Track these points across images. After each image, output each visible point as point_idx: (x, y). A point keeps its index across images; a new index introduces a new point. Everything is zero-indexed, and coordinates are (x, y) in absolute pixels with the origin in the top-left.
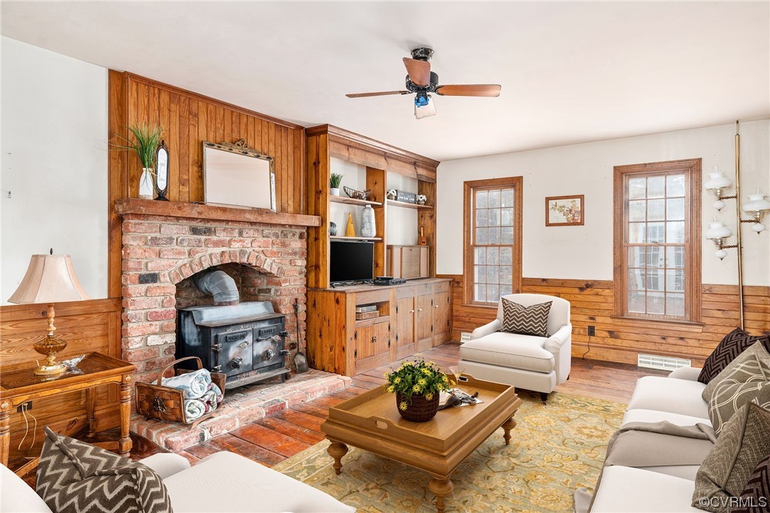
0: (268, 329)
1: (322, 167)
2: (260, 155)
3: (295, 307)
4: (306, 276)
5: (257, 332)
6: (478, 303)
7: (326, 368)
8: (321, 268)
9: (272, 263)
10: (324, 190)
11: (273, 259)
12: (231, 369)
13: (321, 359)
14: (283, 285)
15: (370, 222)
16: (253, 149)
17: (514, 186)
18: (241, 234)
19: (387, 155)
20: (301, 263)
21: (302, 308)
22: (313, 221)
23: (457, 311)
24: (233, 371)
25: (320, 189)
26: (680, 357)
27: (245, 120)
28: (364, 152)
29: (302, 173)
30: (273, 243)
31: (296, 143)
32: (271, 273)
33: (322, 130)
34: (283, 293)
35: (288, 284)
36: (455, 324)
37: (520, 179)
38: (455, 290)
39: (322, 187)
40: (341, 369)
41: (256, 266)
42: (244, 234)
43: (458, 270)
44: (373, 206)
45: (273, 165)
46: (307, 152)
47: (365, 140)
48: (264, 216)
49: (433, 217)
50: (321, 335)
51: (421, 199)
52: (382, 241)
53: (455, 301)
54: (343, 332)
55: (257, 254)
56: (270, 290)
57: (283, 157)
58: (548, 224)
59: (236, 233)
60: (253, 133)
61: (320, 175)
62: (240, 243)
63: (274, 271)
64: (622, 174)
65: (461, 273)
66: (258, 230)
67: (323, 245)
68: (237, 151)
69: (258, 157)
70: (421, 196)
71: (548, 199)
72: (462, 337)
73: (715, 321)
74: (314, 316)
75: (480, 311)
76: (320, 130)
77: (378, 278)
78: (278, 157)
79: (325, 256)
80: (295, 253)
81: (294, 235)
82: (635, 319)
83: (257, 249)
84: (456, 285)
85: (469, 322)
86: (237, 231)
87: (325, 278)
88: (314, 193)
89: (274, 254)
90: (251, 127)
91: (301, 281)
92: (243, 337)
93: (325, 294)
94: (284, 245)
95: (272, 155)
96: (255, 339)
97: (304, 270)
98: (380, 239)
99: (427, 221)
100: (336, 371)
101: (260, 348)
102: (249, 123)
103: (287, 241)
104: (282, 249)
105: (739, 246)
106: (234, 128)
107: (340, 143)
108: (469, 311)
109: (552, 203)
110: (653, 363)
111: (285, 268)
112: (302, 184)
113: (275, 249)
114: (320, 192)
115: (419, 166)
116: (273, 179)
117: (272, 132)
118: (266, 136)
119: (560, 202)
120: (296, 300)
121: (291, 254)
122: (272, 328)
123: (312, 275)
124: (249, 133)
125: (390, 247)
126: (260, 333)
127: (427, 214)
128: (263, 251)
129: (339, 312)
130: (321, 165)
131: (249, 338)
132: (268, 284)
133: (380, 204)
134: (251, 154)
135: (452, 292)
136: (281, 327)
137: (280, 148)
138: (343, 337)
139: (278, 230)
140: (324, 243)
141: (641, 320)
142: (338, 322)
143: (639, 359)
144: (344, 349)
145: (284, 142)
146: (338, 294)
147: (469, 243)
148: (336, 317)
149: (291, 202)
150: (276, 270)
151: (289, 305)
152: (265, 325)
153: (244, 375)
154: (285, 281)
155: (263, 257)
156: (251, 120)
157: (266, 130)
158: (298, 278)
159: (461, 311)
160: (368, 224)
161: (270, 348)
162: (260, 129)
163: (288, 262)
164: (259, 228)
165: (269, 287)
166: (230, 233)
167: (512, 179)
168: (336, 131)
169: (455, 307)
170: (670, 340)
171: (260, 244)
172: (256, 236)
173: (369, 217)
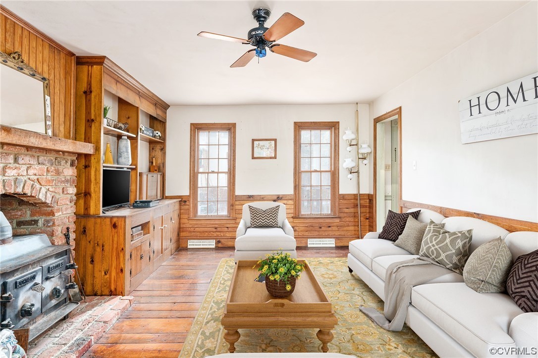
0: (54, 265)
1: (95, 96)
2: (36, 75)
3: (67, 236)
4: (75, 204)
5: (45, 270)
6: (201, 216)
7: (99, 293)
8: (93, 195)
9: (46, 192)
10: (98, 119)
11: (47, 187)
12: (20, 320)
13: (93, 285)
14: (56, 214)
15: (127, 152)
16: (28, 66)
17: (229, 129)
18: (16, 160)
19: (140, 94)
20: (72, 190)
21: (72, 236)
22: (88, 148)
23: (184, 224)
24: (21, 321)
25: (93, 117)
26: (329, 238)
27: (20, 31)
28: (127, 89)
29: (72, 100)
30: (48, 171)
31: (67, 69)
32: (45, 203)
33: (99, 60)
34: (56, 223)
35: (60, 213)
36: (182, 234)
37: (234, 125)
38: (183, 207)
39: (95, 115)
40: (119, 289)
41: (31, 196)
42: (20, 161)
43: (185, 192)
44: (129, 137)
45: (47, 87)
46: (77, 79)
47: (129, 78)
48: (48, 141)
49: (163, 149)
50: (92, 261)
51: (156, 135)
52: (135, 169)
53: (182, 216)
54: (121, 255)
55: (32, 183)
56: (36, 222)
57: (56, 81)
58: (253, 158)
59: (11, 159)
60: (27, 47)
61: (93, 104)
62: (15, 171)
63: (49, 201)
64: (299, 127)
65: (188, 194)
66: (34, 156)
67: (95, 172)
68: (12, 64)
69: (33, 75)
70: (157, 132)
71: (253, 140)
72: (189, 243)
73: (345, 215)
74: (83, 243)
75: (203, 222)
76: (94, 60)
77: (136, 202)
78: (52, 79)
79: (97, 183)
80: (67, 181)
81: (67, 162)
82: (306, 218)
83: (33, 177)
84: (183, 204)
85: (194, 232)
86: (12, 156)
87: (97, 206)
88: (84, 121)
89: (48, 182)
90: (25, 42)
91: (72, 209)
92: (34, 277)
93: (99, 220)
94: (58, 173)
95: (46, 76)
96: (44, 278)
97: (75, 198)
98: (134, 167)
99: (158, 153)
100: (113, 293)
101: (49, 287)
102: (24, 37)
103: (61, 168)
104: (55, 177)
105: (358, 172)
106: (8, 37)
107: (112, 77)
108: (194, 223)
109: (256, 143)
110: (316, 244)
111: (57, 196)
112: (72, 111)
113: (49, 177)
114: (93, 120)
115: (158, 107)
116: (48, 102)
117: (46, 51)
118: (41, 55)
119: (262, 143)
120: (68, 229)
121: (62, 182)
122: (60, 262)
123: (82, 202)
124: (24, 47)
125: (141, 174)
126: (49, 270)
127: (158, 147)
128: (38, 179)
129: (116, 236)
130: (93, 95)
131: (38, 279)
132: (31, 215)
133: (135, 136)
134: (26, 71)
135: (180, 209)
136: (67, 260)
137: (53, 71)
138: (121, 259)
139: (52, 157)
140: (97, 170)
141: (310, 218)
142: (115, 246)
143: (308, 242)
144: (122, 270)
145: (57, 66)
146: (115, 220)
147: (194, 171)
148: (113, 241)
149: (62, 129)
150: (51, 199)
151: (61, 235)
152: (52, 262)
153: (32, 323)
154: (58, 210)
155: (38, 186)
156: (26, 33)
157: (40, 48)
158: (69, 207)
159: (187, 224)
160: (126, 153)
161: (57, 285)
162: (34, 46)
163: (61, 191)
164: (34, 154)
165: (35, 218)
166: (5, 159)
167: (229, 124)
168: (110, 64)
169: (183, 221)
170: (323, 229)
171: (35, 172)
172: (32, 163)
173: (127, 148)
